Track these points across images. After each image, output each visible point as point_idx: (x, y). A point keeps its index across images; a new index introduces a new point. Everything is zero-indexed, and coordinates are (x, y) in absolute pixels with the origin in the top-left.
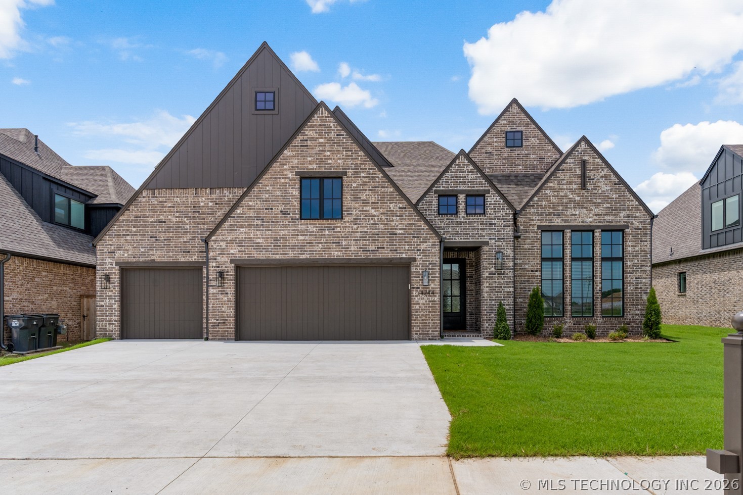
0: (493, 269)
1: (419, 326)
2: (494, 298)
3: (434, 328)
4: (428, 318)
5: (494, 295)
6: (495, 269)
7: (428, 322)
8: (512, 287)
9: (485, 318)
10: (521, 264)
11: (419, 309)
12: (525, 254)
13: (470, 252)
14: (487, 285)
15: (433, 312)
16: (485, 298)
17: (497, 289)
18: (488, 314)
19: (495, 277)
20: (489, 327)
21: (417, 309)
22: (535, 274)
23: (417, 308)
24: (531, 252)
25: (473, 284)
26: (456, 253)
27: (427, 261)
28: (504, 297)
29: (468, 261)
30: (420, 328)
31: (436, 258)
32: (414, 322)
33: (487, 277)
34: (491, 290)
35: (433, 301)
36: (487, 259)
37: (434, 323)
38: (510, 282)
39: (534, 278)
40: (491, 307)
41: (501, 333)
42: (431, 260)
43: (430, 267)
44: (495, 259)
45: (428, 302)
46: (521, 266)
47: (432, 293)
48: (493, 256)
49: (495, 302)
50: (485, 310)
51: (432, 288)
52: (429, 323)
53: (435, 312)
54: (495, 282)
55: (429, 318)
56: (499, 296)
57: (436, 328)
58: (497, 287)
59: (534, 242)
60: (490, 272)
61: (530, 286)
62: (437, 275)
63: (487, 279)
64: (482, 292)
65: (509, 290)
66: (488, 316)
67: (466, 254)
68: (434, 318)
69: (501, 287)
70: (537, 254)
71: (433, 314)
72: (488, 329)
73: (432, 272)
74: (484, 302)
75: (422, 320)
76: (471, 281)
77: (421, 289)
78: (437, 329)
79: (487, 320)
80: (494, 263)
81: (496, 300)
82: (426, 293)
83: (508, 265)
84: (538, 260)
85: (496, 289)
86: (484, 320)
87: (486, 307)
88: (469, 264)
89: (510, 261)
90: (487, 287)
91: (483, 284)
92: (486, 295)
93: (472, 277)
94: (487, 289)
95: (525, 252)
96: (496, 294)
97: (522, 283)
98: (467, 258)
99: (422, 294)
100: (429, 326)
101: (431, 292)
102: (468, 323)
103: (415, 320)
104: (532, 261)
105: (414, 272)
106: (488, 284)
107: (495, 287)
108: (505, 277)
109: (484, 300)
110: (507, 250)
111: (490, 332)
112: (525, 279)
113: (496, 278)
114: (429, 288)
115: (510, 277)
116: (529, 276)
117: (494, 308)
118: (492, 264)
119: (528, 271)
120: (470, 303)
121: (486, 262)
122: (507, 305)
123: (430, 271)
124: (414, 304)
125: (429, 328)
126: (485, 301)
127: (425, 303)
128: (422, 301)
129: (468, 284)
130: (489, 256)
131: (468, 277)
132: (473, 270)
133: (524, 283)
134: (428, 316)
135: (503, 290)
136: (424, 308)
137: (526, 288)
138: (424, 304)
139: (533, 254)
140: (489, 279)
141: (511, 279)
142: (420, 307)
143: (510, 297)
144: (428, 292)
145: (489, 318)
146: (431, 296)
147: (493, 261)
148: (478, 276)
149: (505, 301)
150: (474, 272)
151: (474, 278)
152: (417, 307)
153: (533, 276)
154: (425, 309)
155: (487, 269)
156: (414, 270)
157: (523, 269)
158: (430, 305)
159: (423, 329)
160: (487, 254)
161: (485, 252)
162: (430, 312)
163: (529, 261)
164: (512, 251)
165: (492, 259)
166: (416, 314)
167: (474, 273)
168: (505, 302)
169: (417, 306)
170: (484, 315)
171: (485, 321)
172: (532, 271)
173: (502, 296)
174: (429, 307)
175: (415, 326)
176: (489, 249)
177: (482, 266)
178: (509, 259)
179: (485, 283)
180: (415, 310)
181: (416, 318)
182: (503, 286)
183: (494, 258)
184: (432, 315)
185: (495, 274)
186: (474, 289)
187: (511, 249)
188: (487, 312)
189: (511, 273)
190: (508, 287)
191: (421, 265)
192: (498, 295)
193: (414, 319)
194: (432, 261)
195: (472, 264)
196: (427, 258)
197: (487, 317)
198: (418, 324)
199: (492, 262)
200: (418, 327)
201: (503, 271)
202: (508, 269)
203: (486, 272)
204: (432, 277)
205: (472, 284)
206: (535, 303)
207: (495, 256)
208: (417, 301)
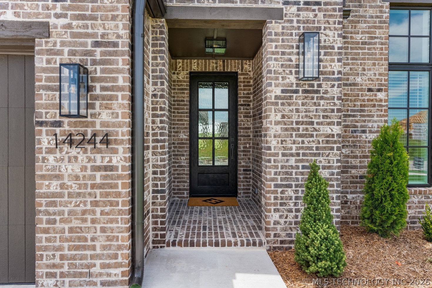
0: (292, 79)
1: (60, 249)
2: (294, 151)
3: (109, 257)
4: (89, 224)
5: (294, 142)
6: (297, 78)
7: (89, 236)
8: (339, 124)
9: (272, 201)
10: (348, 74)
11: (61, 195)
12: (356, 54)
13: (244, 62)
14: (279, 118)
15: (105, 204)
16: (273, 151)
17: (301, 127)
18: (280, 190)
19: (298, 99)
20: (282, 221)
21: (54, 195)
22: (376, 95)
23: (52, 189)
24: (369, 49)
25: (250, 117)
26: (221, 63)
27: (87, 35)
28: (317, 148)
29: (242, 77)
30: (62, 257)
31: (117, 26)
32: (44, 236)
33: (277, 97)
34: (286, 130)
35: (106, 168)
36: (277, 53)
37: (108, 239)
38: (333, 111)
39: (374, 106)
40: (287, 173)
41: (318, 258)
42: (101, 31)
43: (98, 57)
44: (298, 54)
45: (89, 172)
46: (348, 79)
47: (101, 142)
48: (292, 47)
49: (297, 161)
50: (272, 180)
51: (103, 124)
52: (93, 239)
53: (111, 204)
54: (297, 111)
55: (93, 221)
56: (306, 145)
57: (116, 256)
58: (303, 123)
59: (375, 27)
60: (284, 85)
61: (365, 121)
62: (121, 82)
63: (277, 103)
64: (265, 135)
65: (329, 132)
66: (279, 195)
67: (238, 64)
68: (111, 221)
69: (312, 123)
70: (381, 54)
71: (107, 209)
72: (279, 227)
73: (103, 71)
74: (269, 161)
75: (71, 230)
76: (246, 113)
77: (66, 127)
78: (120, 260)
79: (275, 204)
80: (294, 63)
81: (298, 155)
82: (81, 142)
83: (329, 69)
84: (383, 68)
85: (298, 129)
86: (270, 204)
87: (276, 173)
88: (244, 82)
89: (333, 61)
90: (277, 123)
91: (267, 117)
92: (273, 143)
93: (249, 105)
94: (278, 127)
95: (356, 48)
96: (300, 139)
97: (350, 116)
98: (240, 72)
99: (71, 143)
100: (94, 248)
101: (98, 139)
102: (241, 186)
103: (46, 231)
104: (370, 70)
105: (44, 70)
106: (279, 115)
107: (297, 123)
108: (322, 98)
109: (270, 155)
110: (328, 32)
111: (283, 234)
112: (355, 106)
113: (300, 102)
114: (93, 124)
115: (333, 98)
116: (364, 100)
117: (294, 176)
118: (289, 66)
119: (361, 90)
120: (244, 151)
121: (276, 60)
122: (324, 168)
123: (98, 68)
124: (43, 177)
125: (92, 257)
126: (272, 158)
127: (81, 174)
128: (70, 167)
129: (241, 118)
130: (283, 47)
131: (242, 105)
132: (251, 94)
133: (354, 116)
134: (89, 217)
135: (315, 130)
136: (75, 189)
137: (355, 126)
138: (77, 178)
139: (372, 54)
140: (283, 104)
141: (335, 104)
142: (62, 186)
143: (332, 149)
144: (89, 137)
145: (282, 198)
146: (100, 151)
147: (294, 58)
148: (258, 102)
149: (321, 158)
150: (252, 96)
151: (251, 106)
152: (54, 186)
153: (372, 100)
154: (79, 195)
155: (277, 79)
156: (44, 65)
157: (350, 85)
158: (98, 181)
159: (74, 258)
160: (277, 41)
161: (273, 37)
162: (95, 204)
163: (364, 70)
164: (339, 36)
165: (290, 54)
166: (51, 209)
167: (252, 99)
168: (321, 161)
169: (55, 183)
170: (268, 192)
171: (272, 208)
172: (370, 90)
173: (314, 145)
174: (93, 186)
175: (46, 249)
176: (283, 28)
177: (264, 74)
178: (331, 54)
179: (273, 114)
180: (46, 195)
181: (49, 222)
182: (315, 121)
183: (295, 51)
184: (102, 213)
185: (296, 92)
186: (251, 126)
187: (335, 29)
188: (276, 186)
189: (335, 88)
190: (329, 124)
191: (66, 50)
192: (303, 142)
193: (44, 226)
194: (103, 36)
195: (249, 82)
196: (86, 27)
197: (276, 198)
198: (58, 244)
199: (291, 60)
200: (58, 254)
201: (316, 83)
202: (328, 79)
203: (276, 86)
204: (103, 89)
205: (247, 117)
206: (391, 163)
207: (298, 47)
208: (54, 168)
